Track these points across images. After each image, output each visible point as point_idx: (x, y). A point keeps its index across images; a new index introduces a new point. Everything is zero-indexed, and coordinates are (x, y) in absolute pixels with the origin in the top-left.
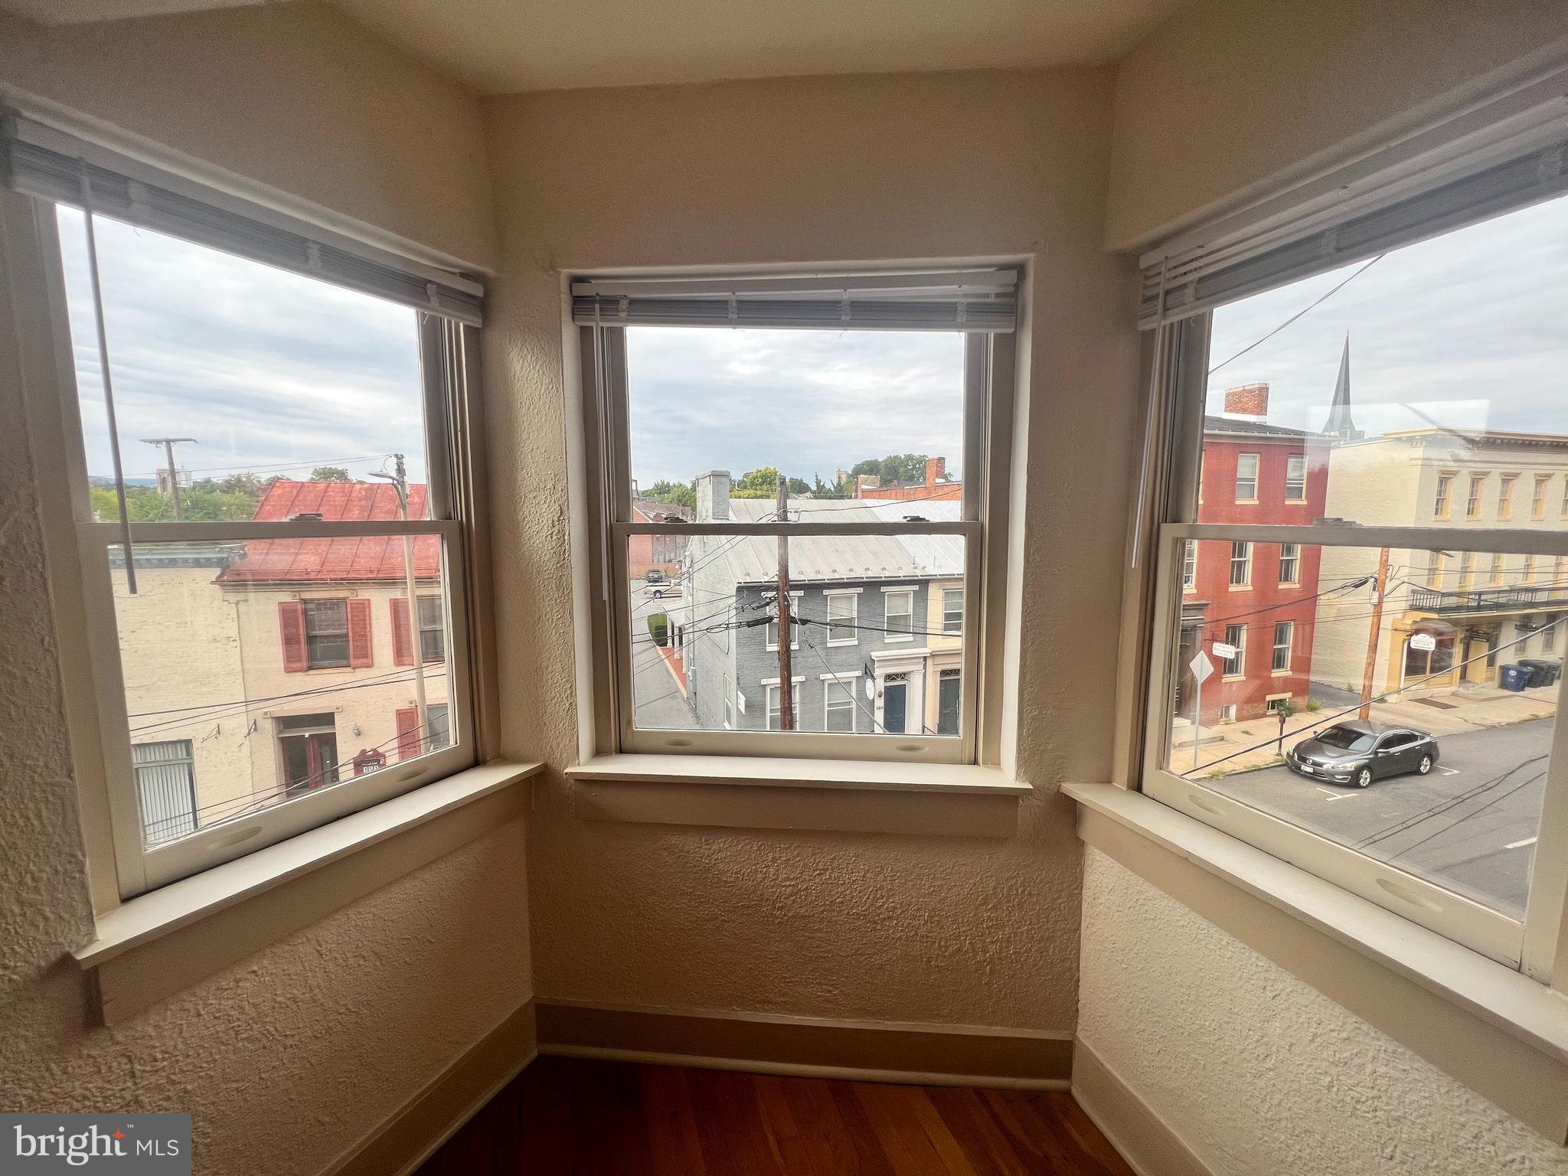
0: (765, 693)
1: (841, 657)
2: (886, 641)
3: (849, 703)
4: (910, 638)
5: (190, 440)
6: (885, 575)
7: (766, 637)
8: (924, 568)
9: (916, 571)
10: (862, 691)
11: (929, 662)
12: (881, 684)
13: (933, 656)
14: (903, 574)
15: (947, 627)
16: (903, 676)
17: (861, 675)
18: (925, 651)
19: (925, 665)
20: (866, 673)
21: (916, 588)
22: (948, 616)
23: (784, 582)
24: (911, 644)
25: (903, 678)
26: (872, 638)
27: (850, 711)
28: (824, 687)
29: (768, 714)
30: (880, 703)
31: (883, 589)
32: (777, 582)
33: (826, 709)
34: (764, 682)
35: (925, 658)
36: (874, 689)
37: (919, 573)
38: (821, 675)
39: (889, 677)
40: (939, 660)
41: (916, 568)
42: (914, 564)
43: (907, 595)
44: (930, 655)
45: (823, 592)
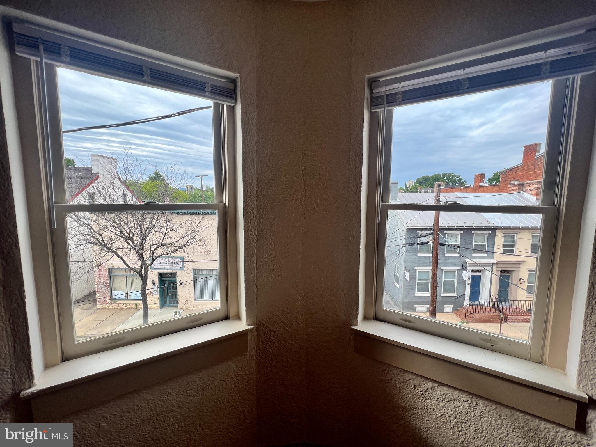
0: (416, 272)
1: (450, 261)
2: (473, 255)
4: (485, 254)
5: (206, 175)
6: (474, 226)
7: (417, 249)
8: (493, 223)
9: (490, 224)
10: (460, 276)
11: (495, 266)
12: (470, 274)
13: (497, 263)
14: (483, 226)
15: (504, 251)
16: (479, 271)
17: (460, 269)
18: (494, 261)
19: (492, 268)
20: (463, 268)
21: (490, 232)
22: (505, 246)
23: (437, 227)
24: (485, 258)
25: (480, 272)
26: (466, 253)
27: (454, 284)
28: (442, 272)
29: (417, 282)
30: (469, 282)
31: (473, 232)
32: (433, 227)
33: (443, 282)
34: (416, 268)
35: (492, 264)
36: (466, 275)
37: (491, 226)
38: (441, 268)
39: (473, 271)
40: (499, 266)
41: (489, 223)
42: (488, 221)
43: (484, 235)
44: (495, 263)
45: (444, 232)
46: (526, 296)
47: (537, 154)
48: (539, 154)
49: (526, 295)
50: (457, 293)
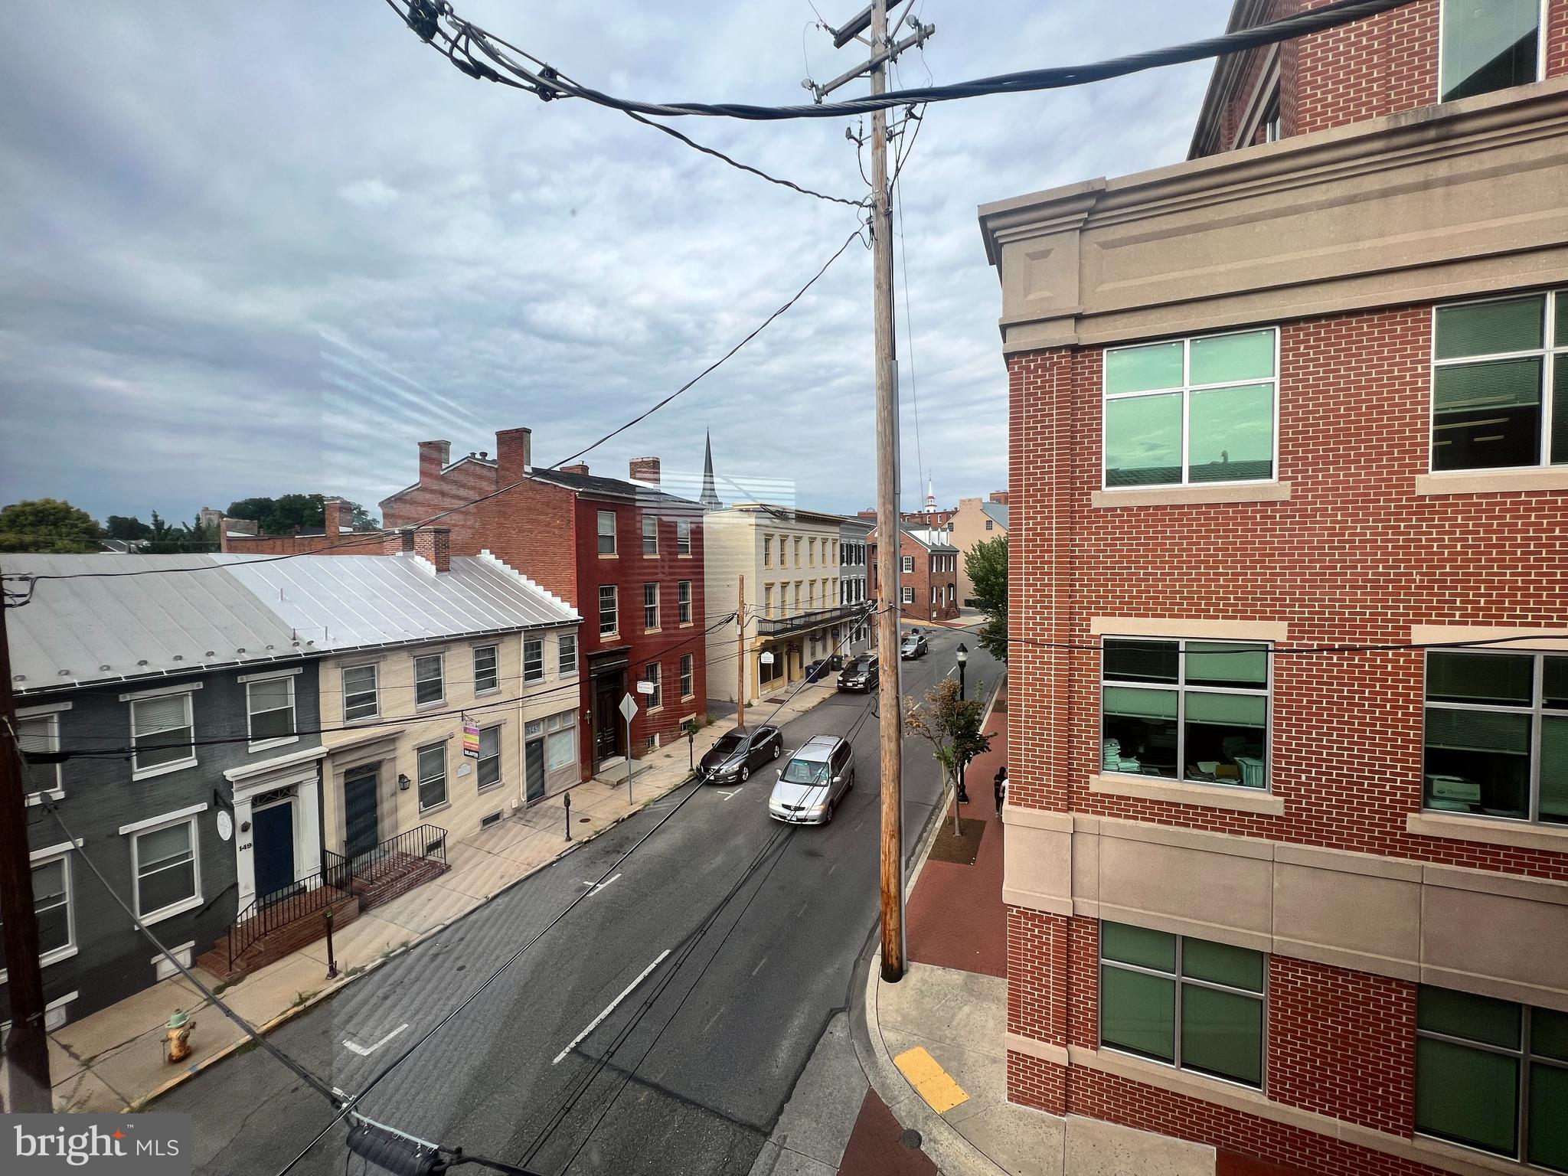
1: (161, 792)
2: (251, 751)
3: (186, 856)
4: (290, 740)
6: (244, 658)
8: (309, 643)
9: (297, 648)
10: (209, 832)
11: (327, 767)
12: (245, 813)
13: (330, 755)
14: (274, 655)
15: (349, 716)
16: (284, 792)
17: (206, 808)
18: (320, 750)
19: (320, 772)
20: (216, 804)
21: (299, 670)
22: (350, 702)
24: (296, 746)
25: (284, 795)
26: (223, 750)
27: (189, 867)
28: (129, 844)
30: (246, 840)
31: (242, 679)
33: (137, 877)
35: (320, 762)
36: (233, 823)
37: (302, 651)
38: (120, 828)
39: (257, 800)
40: (340, 759)
41: (297, 644)
42: (294, 639)
43: (284, 682)
44: (325, 755)
45: (118, 697)
46: (418, 816)
47: (444, 466)
48: (447, 465)
49: (420, 812)
50: (204, 894)
